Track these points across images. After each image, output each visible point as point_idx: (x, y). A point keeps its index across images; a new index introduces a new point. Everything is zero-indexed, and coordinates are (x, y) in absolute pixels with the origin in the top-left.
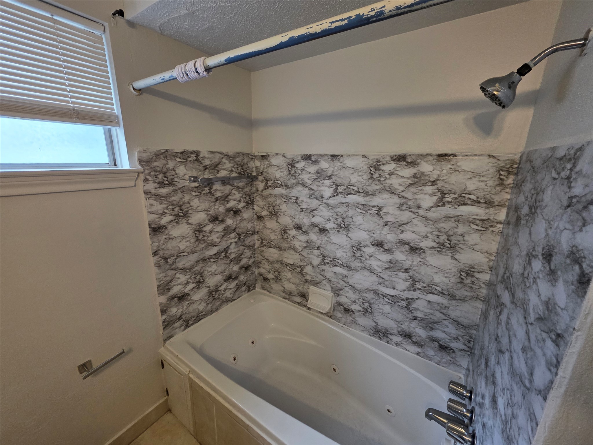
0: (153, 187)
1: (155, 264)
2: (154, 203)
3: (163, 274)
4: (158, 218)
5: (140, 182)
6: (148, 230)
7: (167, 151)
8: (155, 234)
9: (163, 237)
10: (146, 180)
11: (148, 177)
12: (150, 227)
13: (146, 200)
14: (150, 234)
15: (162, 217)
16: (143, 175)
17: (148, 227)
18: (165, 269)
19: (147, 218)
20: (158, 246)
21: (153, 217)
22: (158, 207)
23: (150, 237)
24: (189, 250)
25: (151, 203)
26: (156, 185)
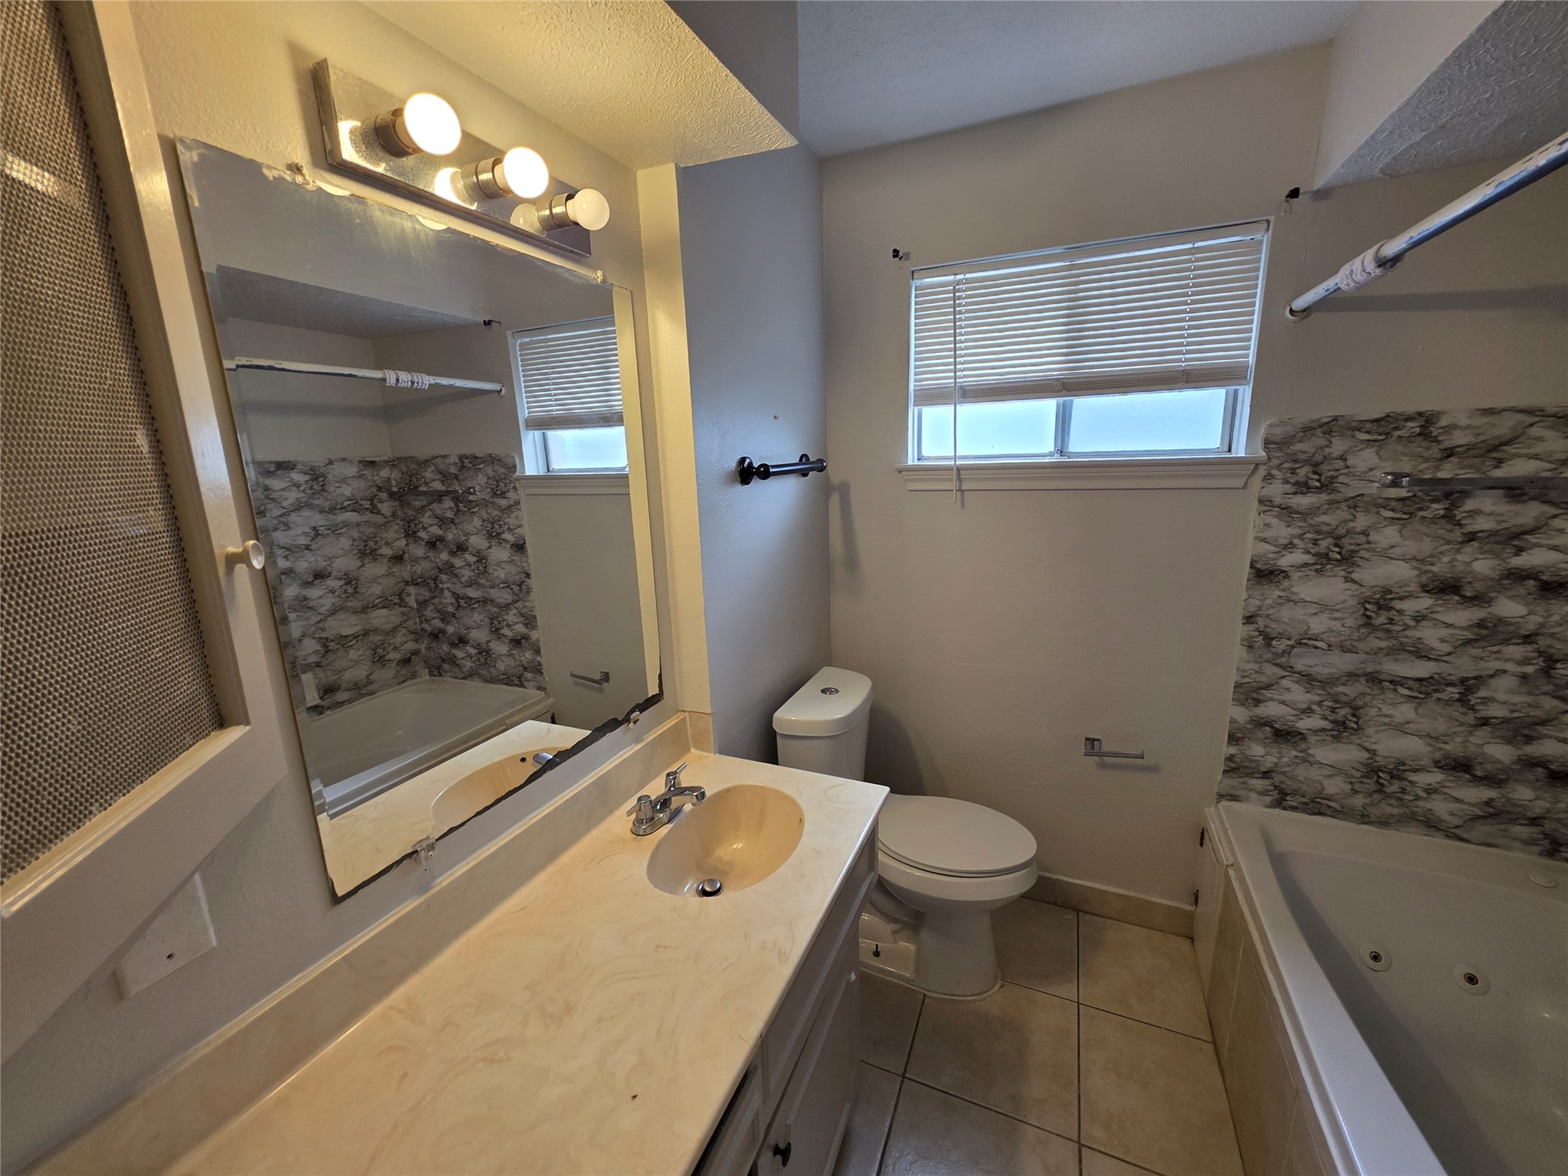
0: (1279, 491)
1: (1242, 640)
2: (1274, 521)
3: (1255, 666)
4: (1275, 553)
5: (1257, 482)
6: (1246, 571)
7: (1335, 419)
8: (1258, 583)
9: (1273, 593)
10: (1269, 478)
11: (1274, 472)
12: (1252, 567)
13: (1259, 514)
14: (1248, 580)
15: (1284, 553)
16: (1265, 467)
17: (1249, 565)
18: (1261, 657)
19: (1250, 548)
20: (1260, 608)
21: (1264, 547)
22: (1282, 531)
23: (1247, 585)
24: (1333, 640)
25: (1267, 522)
26: (1288, 488)
